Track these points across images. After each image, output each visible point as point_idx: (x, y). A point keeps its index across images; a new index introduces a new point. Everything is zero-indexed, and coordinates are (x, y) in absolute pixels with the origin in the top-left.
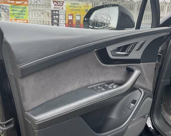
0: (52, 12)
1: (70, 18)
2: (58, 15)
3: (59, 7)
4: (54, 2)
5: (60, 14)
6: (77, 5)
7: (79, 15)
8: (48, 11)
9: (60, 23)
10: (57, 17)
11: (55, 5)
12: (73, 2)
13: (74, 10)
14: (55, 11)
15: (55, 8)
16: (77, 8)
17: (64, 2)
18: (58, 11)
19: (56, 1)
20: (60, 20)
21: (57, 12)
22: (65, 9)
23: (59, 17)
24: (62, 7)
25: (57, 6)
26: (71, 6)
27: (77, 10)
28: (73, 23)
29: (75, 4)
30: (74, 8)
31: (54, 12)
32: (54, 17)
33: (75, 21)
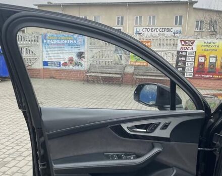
0: (177, 53)
1: (202, 60)
2: (185, 56)
3: (187, 47)
4: (181, 41)
5: (188, 55)
6: (213, 44)
7: (213, 57)
8: (173, 52)
9: (186, 66)
10: (183, 59)
11: (183, 45)
12: (206, 41)
13: (208, 50)
14: (182, 52)
15: (181, 48)
16: (212, 48)
17: (194, 41)
18: (186, 52)
19: (184, 41)
20: (187, 63)
21: (184, 53)
22: (195, 49)
23: (186, 59)
24: (191, 47)
25: (184, 47)
26: (204, 46)
27: (213, 50)
28: (205, 66)
29: (210, 43)
30: (209, 48)
31: (180, 53)
32: (180, 59)
33: (208, 64)
